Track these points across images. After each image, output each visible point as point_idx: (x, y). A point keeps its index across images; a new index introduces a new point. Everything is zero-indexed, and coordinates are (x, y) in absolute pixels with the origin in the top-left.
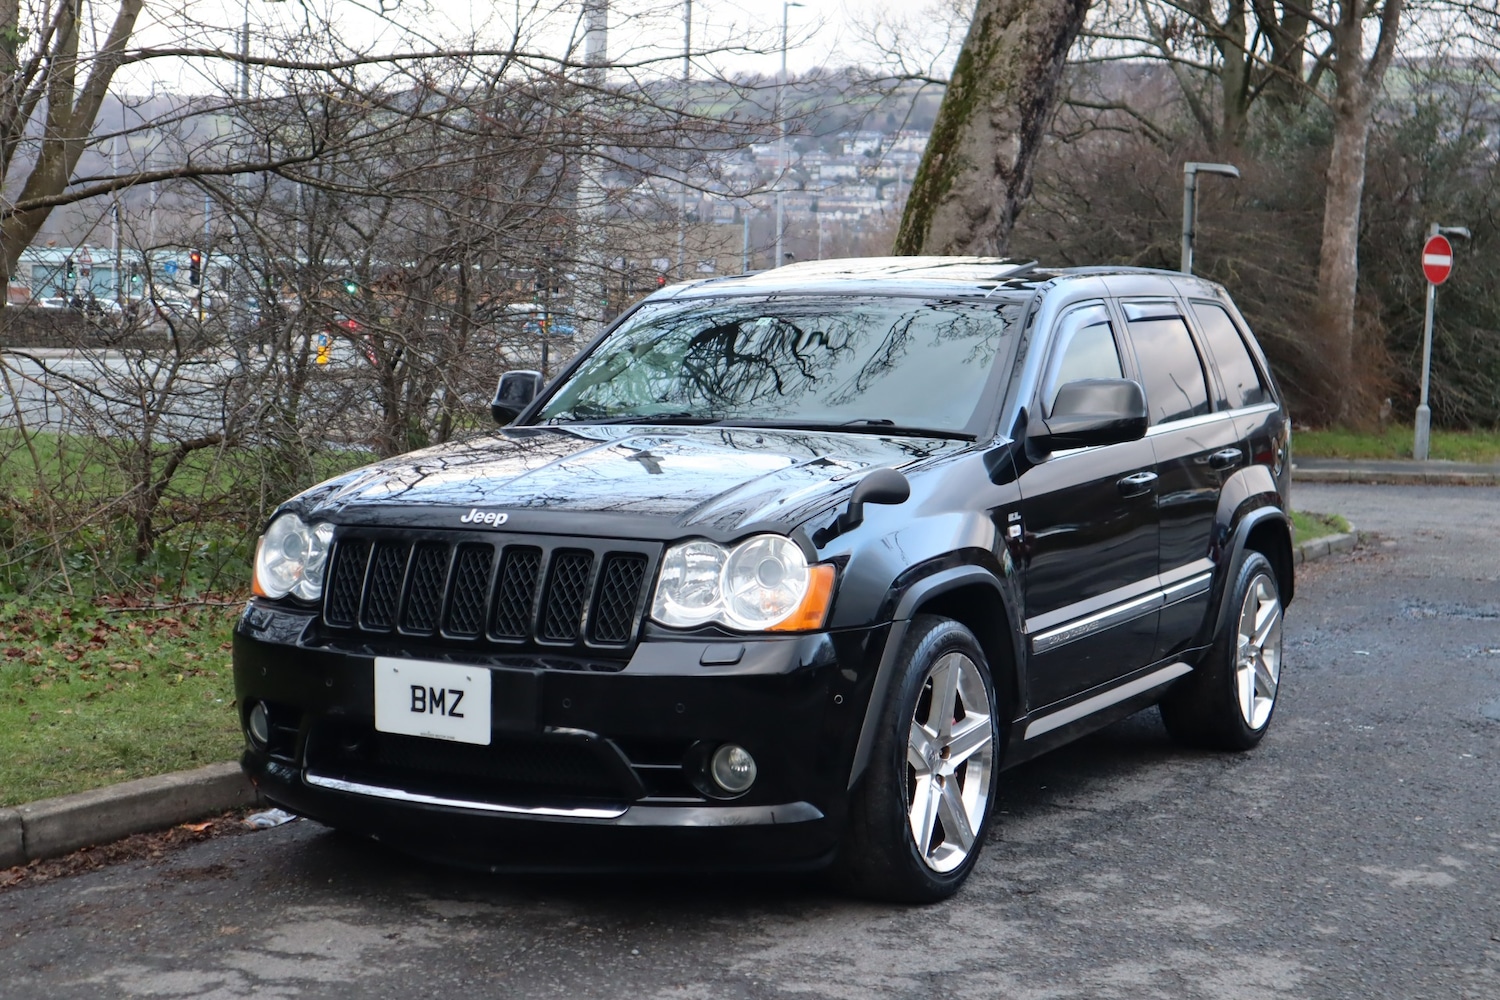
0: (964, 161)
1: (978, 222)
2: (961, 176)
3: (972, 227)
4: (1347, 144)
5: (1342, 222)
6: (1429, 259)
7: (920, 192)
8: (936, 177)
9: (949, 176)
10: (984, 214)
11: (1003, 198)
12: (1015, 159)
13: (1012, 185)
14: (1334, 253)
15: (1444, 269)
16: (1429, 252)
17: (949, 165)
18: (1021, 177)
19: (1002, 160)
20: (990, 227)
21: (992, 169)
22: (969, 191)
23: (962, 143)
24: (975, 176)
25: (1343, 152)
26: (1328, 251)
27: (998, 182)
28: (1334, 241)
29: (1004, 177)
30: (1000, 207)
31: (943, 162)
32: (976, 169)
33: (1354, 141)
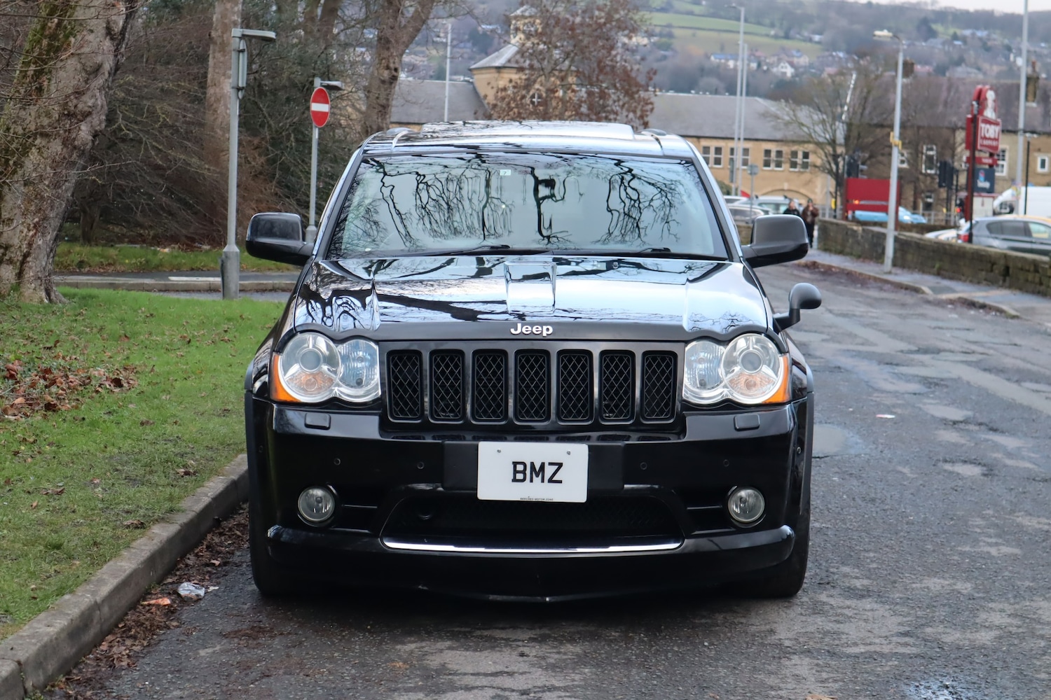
0: (81, 25)
1: (91, 77)
2: (79, 37)
3: (86, 82)
4: (227, 9)
5: (224, 75)
6: (316, 107)
7: (37, 50)
8: (53, 37)
9: (67, 37)
10: (97, 70)
11: (112, 58)
12: (121, 23)
13: (118, 45)
14: (218, 100)
15: (325, 114)
16: (315, 101)
17: (66, 28)
18: (123, 38)
19: (112, 24)
20: (100, 81)
21: (104, 31)
22: (86, 50)
23: (78, 8)
24: (90, 37)
25: (224, 16)
26: (213, 99)
27: (107, 44)
28: (217, 90)
29: (112, 39)
30: (108, 66)
31: (59, 25)
32: (92, 31)
33: (232, 8)
